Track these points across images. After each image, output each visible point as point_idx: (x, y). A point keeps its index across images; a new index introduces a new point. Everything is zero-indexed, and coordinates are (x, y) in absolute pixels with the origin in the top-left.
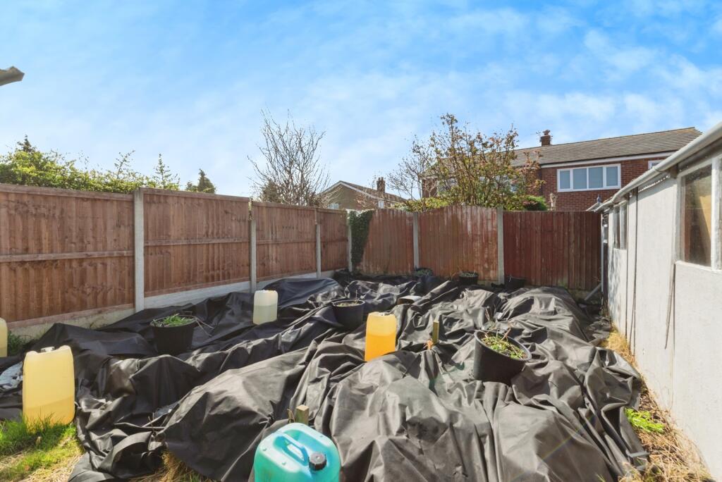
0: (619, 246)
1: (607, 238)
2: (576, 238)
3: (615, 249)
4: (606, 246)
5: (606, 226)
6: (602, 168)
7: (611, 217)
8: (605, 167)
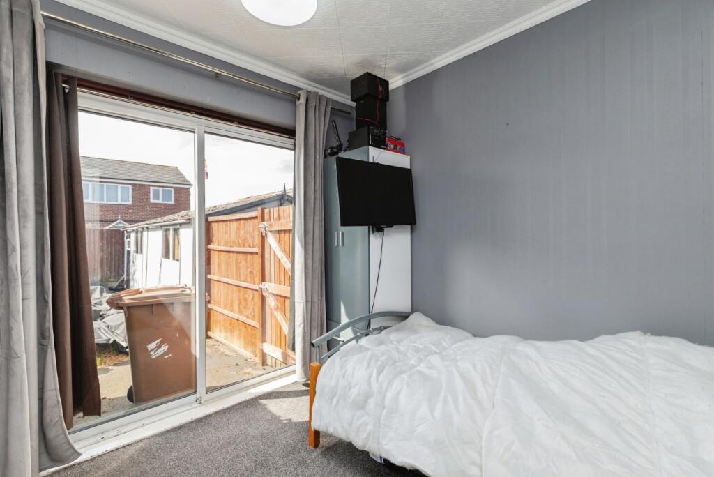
0: (137, 252)
1: (129, 246)
2: (108, 247)
3: (135, 254)
4: (129, 252)
5: (128, 239)
6: (117, 186)
7: (133, 235)
8: (119, 186)
